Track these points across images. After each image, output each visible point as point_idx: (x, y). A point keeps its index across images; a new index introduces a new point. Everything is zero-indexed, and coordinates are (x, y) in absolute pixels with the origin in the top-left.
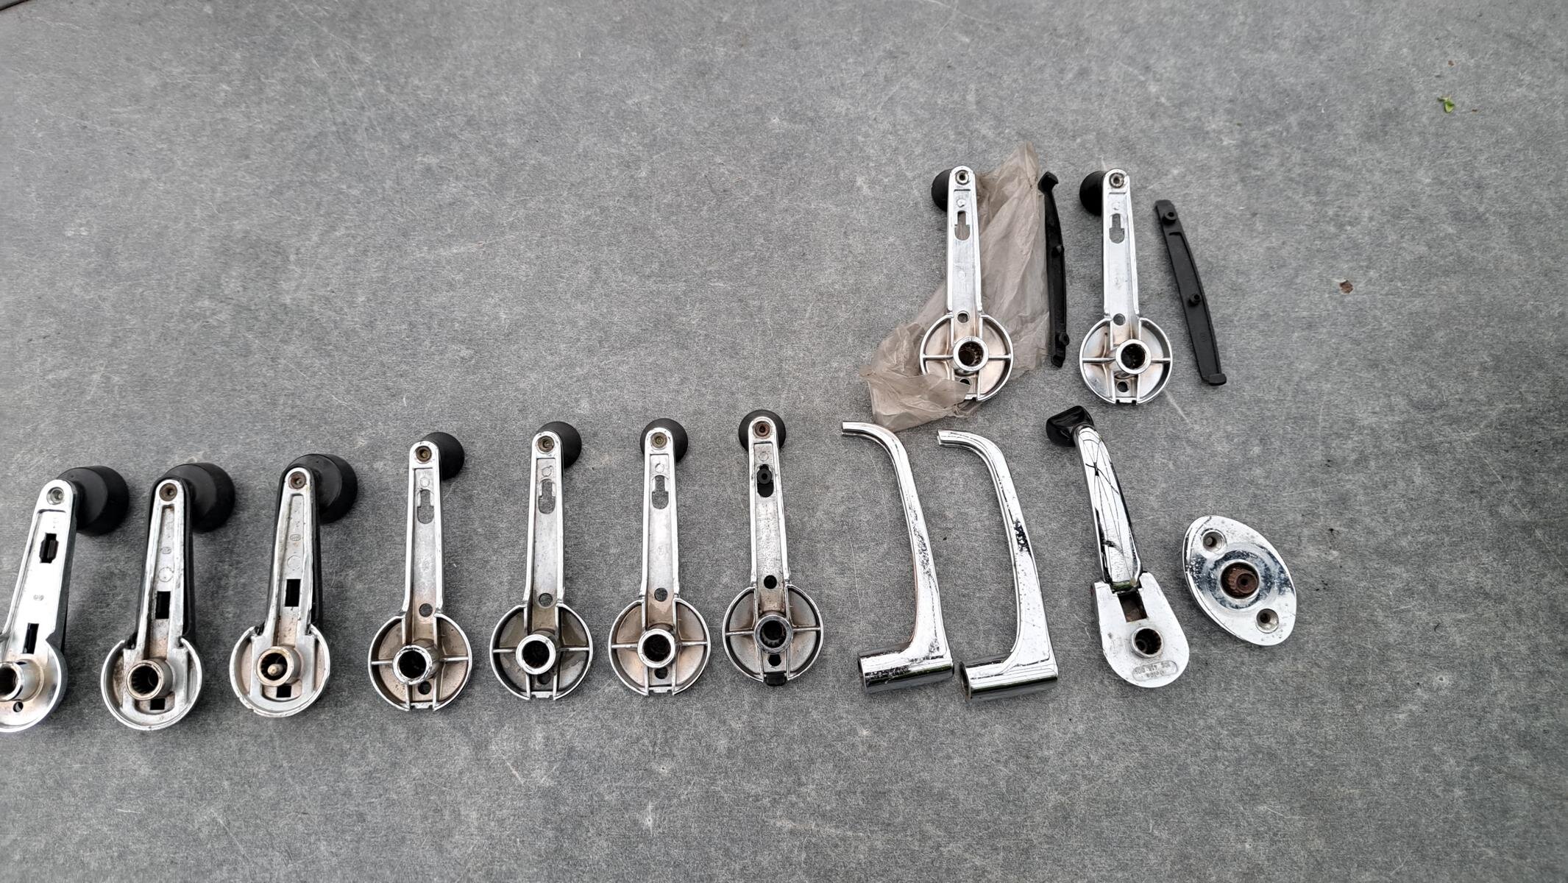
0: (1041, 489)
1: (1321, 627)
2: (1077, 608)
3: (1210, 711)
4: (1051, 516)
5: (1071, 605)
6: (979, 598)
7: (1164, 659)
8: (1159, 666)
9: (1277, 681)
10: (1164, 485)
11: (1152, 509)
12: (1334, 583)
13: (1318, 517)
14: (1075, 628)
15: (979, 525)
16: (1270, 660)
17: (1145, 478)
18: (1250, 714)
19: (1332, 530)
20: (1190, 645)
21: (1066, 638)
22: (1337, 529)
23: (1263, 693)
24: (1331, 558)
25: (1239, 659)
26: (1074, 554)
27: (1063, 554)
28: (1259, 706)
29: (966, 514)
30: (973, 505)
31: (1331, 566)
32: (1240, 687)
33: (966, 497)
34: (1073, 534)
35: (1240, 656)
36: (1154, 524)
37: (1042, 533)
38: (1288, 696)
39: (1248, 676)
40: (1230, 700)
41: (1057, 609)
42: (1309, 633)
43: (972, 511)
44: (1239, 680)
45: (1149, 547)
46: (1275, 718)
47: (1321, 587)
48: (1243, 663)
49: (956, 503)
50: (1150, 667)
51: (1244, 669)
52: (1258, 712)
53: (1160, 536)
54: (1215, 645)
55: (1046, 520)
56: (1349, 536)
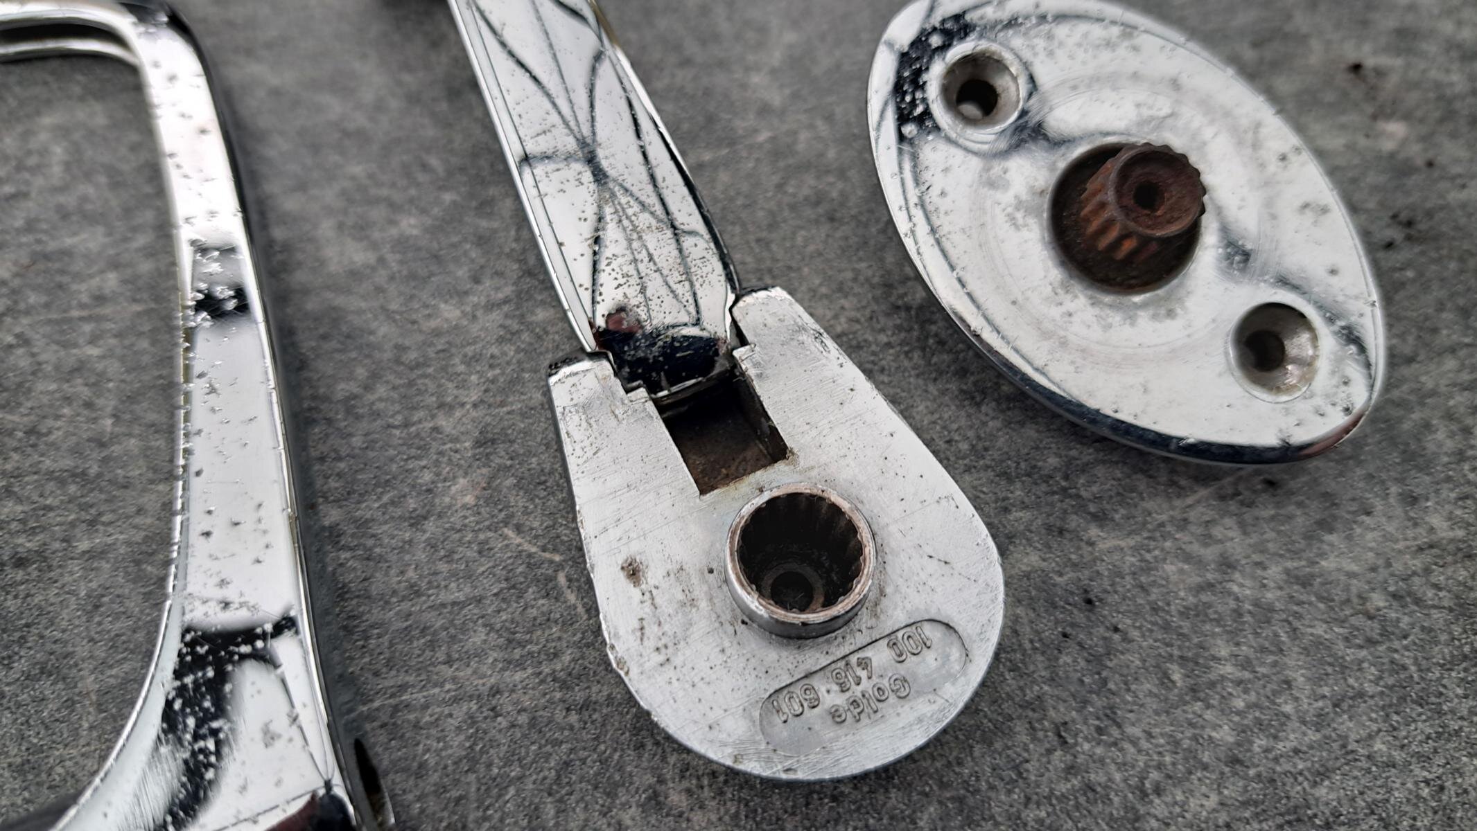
0: (360, 120)
1: (1450, 363)
2: (518, 501)
3: (1159, 807)
4: (397, 197)
5: (490, 495)
6: (91, 555)
7: (896, 615)
8: (880, 656)
9: (1378, 600)
10: (790, 37)
11: (764, 110)
12: (1430, 214)
13: (1303, 39)
14: (514, 589)
15: (111, 281)
16: (1326, 525)
17: (724, 27)
18: (1323, 774)
19: (1357, 68)
20: (1005, 542)
21: (478, 637)
22: (1370, 62)
23: (1344, 669)
24: (1388, 146)
25: (1210, 553)
26: (491, 306)
27: (450, 312)
28: (1345, 724)
29: (66, 253)
30: (91, 219)
31: (1400, 168)
32: (1246, 664)
33: (70, 200)
34: (482, 241)
35: (1207, 540)
36: (778, 151)
37: (359, 255)
38: (1441, 652)
39: (1265, 613)
40: (1225, 734)
41: (431, 526)
42: (1423, 396)
43: (90, 240)
44: (1233, 636)
45: (773, 226)
46: (1424, 759)
47: (1396, 234)
48: (1227, 564)
49: (30, 227)
50: (841, 672)
51: (1242, 586)
52: (1349, 756)
53: (807, 185)
54: (1101, 518)
55: (378, 213)
56: (1413, 75)
